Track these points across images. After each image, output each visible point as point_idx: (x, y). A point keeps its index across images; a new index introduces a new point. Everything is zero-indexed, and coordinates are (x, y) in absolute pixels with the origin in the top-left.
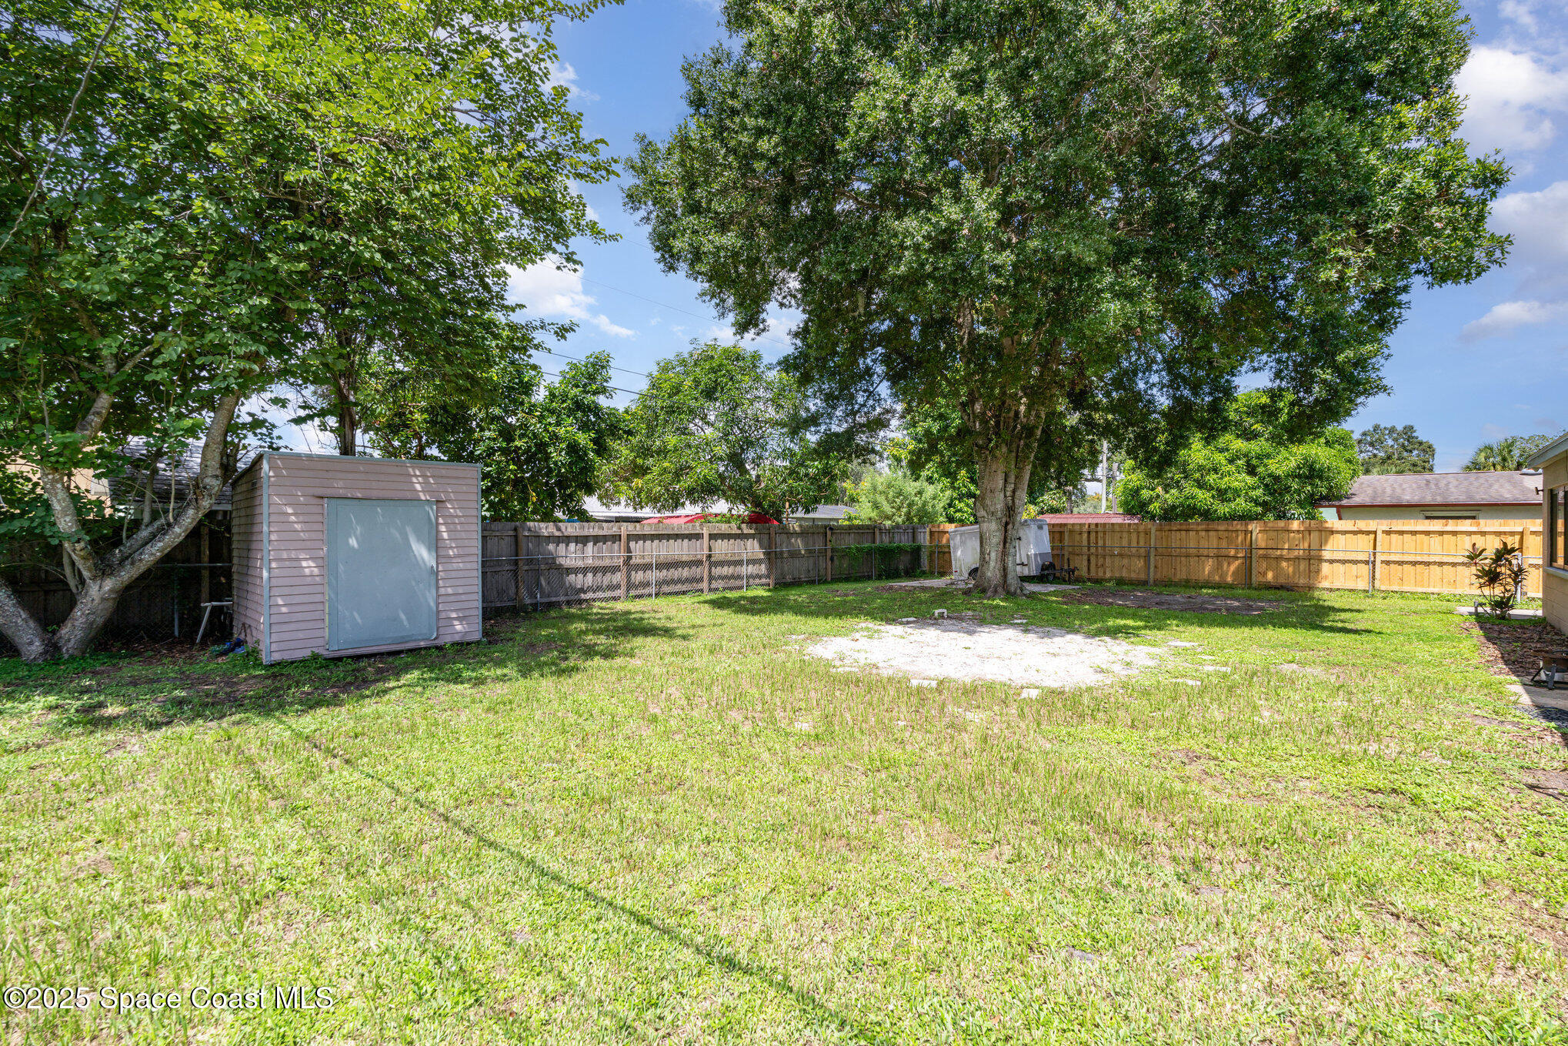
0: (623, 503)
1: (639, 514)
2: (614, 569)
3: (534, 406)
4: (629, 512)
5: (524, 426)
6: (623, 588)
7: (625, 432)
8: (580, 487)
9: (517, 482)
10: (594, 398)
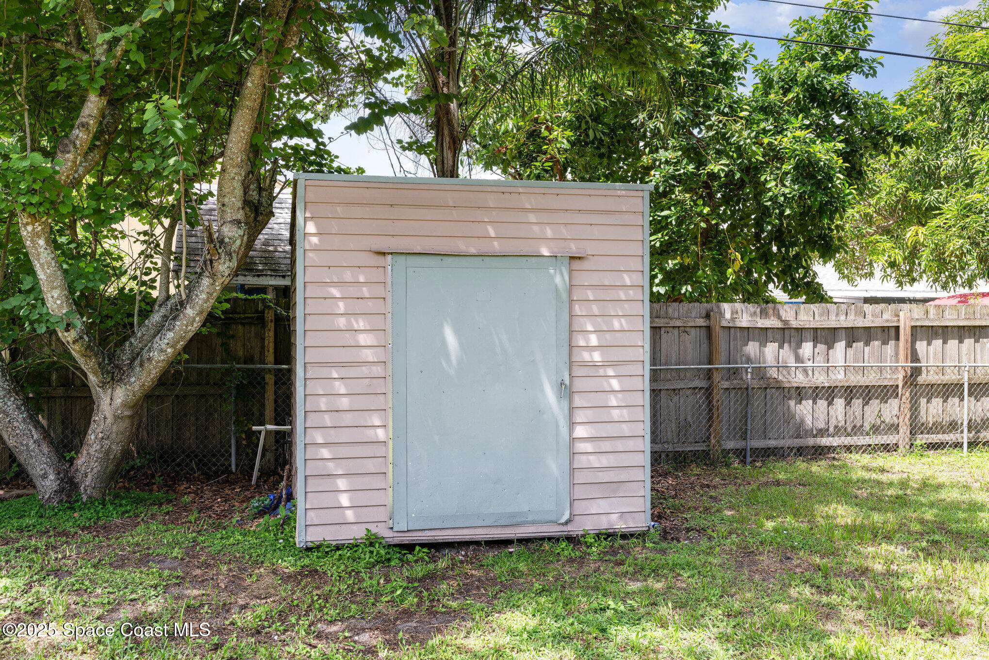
0: (878, 273)
1: (909, 291)
2: (886, 393)
3: (738, 102)
4: (890, 289)
5: (722, 137)
6: (904, 430)
7: (897, 139)
8: (811, 243)
9: (709, 236)
10: (843, 77)
